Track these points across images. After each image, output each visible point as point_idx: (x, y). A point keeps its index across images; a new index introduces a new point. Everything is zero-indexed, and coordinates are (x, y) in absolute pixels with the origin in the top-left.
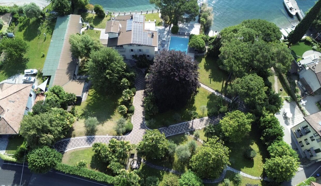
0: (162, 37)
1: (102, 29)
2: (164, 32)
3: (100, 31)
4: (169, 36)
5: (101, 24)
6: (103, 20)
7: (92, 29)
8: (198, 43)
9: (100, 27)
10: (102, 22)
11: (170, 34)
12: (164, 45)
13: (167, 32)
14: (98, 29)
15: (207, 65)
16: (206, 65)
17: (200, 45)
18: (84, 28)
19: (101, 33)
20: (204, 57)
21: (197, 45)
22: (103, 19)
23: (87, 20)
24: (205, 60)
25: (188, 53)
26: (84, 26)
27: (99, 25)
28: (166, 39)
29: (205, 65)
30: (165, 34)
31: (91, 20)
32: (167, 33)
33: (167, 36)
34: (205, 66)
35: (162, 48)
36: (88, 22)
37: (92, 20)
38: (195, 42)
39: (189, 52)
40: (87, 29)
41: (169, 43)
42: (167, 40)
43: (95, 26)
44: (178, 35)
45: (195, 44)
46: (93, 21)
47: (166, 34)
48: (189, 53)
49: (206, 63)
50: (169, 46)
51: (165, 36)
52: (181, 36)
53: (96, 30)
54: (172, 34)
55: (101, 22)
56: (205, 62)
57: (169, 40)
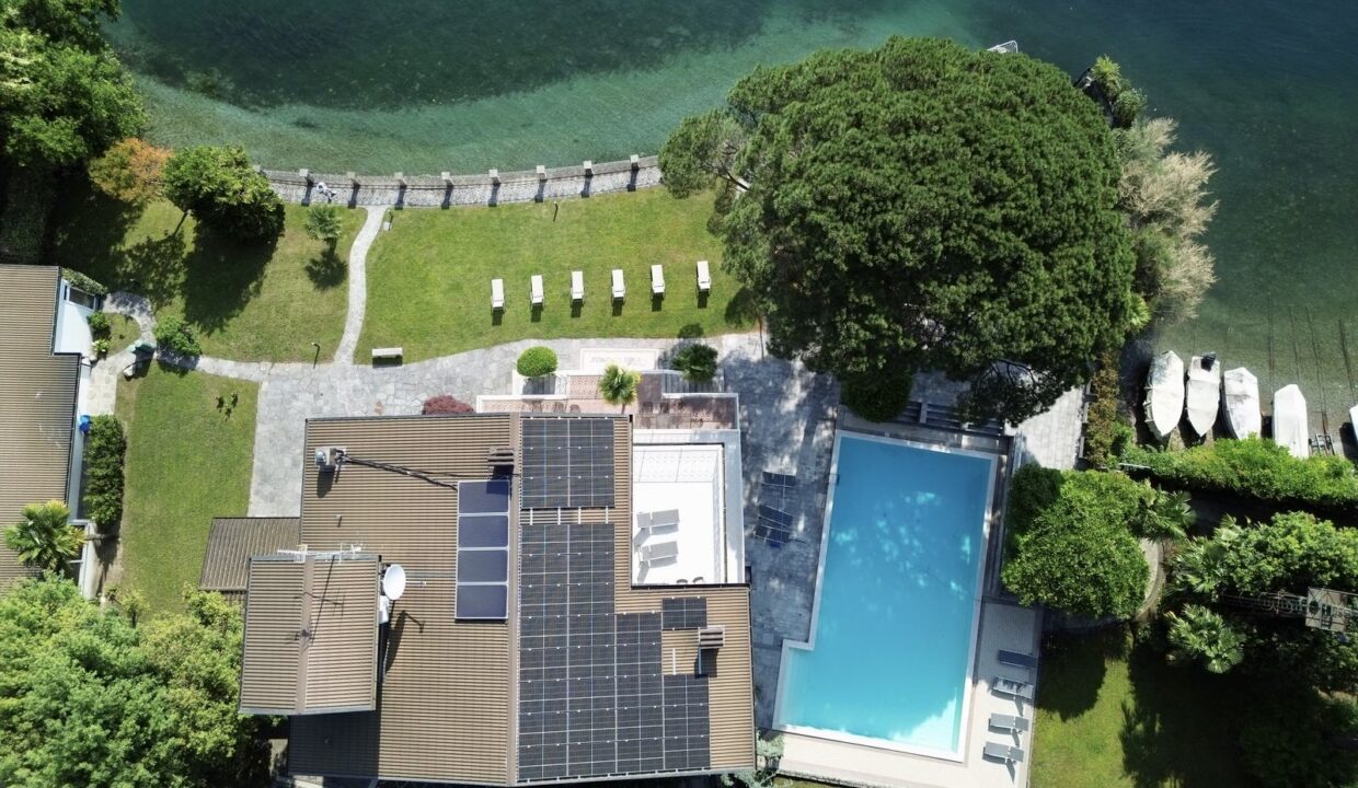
0: (769, 441)
1: (265, 366)
2: (780, 395)
3: (252, 389)
4: (826, 433)
5: (252, 312)
6: (269, 269)
7: (183, 372)
8: (1096, 581)
9: (249, 339)
10: (265, 296)
11: (831, 412)
12: (789, 520)
13: (804, 387)
14: (229, 369)
15: (1149, 729)
16: (1140, 727)
17: (1106, 602)
18: (110, 359)
19: (262, 402)
20: (1117, 654)
21: (1086, 599)
22: (269, 258)
23: (130, 265)
24: (1131, 678)
25: (990, 607)
26: (115, 340)
27: (233, 325)
28: (801, 458)
29: (1129, 728)
30: (790, 405)
31: (163, 275)
32: (804, 394)
33: (809, 433)
34: (1128, 740)
35: (769, 552)
36: (145, 293)
37: (176, 272)
38: (1068, 566)
39: (995, 601)
40: (141, 368)
41: (830, 506)
42: (811, 475)
43: (208, 329)
44: (902, 423)
45: (1062, 585)
46: (182, 278)
47: (799, 406)
48: (999, 607)
49: (1140, 717)
50: (824, 536)
51: (787, 434)
52: (924, 433)
53: (215, 378)
54: (849, 419)
55: (252, 287)
56: (1131, 704)
57: (827, 475)
